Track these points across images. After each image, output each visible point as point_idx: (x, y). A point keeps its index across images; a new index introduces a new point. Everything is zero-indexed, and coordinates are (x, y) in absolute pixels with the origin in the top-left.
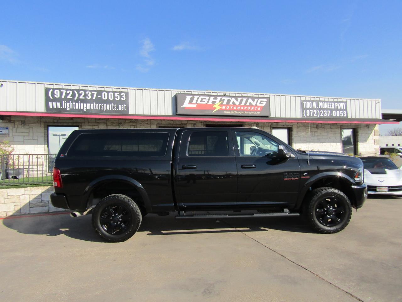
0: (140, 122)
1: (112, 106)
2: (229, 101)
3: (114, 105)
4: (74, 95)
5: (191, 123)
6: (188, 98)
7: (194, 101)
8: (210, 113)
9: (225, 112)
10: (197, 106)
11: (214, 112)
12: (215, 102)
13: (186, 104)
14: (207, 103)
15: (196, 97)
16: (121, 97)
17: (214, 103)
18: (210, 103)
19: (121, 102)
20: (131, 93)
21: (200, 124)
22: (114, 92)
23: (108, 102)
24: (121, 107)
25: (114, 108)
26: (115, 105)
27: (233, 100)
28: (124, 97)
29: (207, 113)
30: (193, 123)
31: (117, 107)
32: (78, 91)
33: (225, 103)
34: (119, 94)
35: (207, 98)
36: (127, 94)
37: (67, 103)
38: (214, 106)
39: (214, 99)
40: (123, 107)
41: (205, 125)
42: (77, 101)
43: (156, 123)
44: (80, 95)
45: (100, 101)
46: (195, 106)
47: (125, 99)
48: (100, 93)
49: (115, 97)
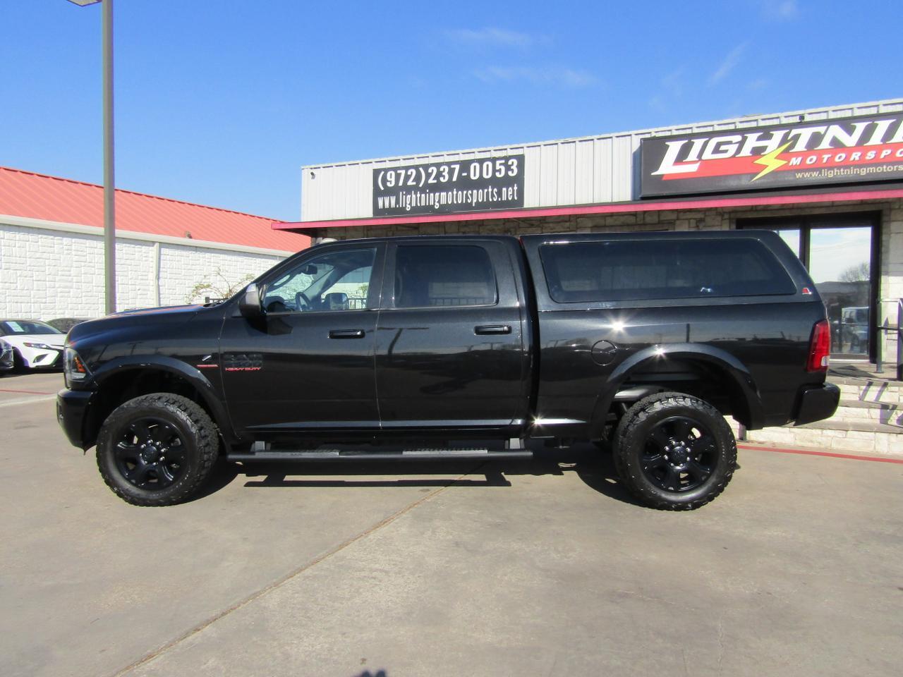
0: (551, 225)
1: (488, 193)
2: (816, 139)
3: (493, 189)
4: (418, 178)
5: (689, 220)
6: (674, 148)
7: (693, 155)
8: (745, 183)
9: (799, 176)
10: (700, 168)
11: (758, 179)
12: (764, 148)
13: (667, 167)
14: (734, 156)
15: (698, 143)
16: (508, 168)
17: (758, 152)
18: (746, 151)
19: (507, 182)
20: (531, 156)
21: (719, 218)
22: (494, 160)
23: (481, 184)
24: (508, 193)
25: (493, 196)
26: (495, 190)
27: (836, 131)
28: (514, 167)
29: (733, 184)
30: (696, 217)
31: (499, 194)
32: (426, 167)
33: (801, 146)
34: (503, 161)
35: (738, 138)
36: (521, 159)
37: (406, 195)
38: (760, 161)
39: (759, 139)
40: (510, 193)
41: (734, 221)
42: (423, 190)
43: (590, 225)
44: (428, 176)
45: (465, 183)
46: (693, 168)
47: (516, 171)
48: (465, 165)
49: (494, 171)
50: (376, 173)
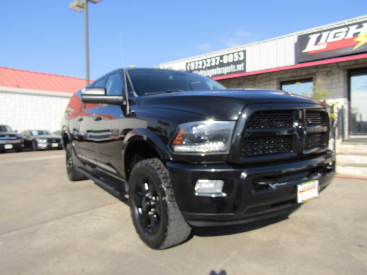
1: (231, 68)
4: (203, 65)
7: (323, 40)
8: (349, 51)
10: (327, 46)
11: (356, 48)
12: (358, 33)
13: (310, 47)
14: (343, 39)
15: (325, 35)
16: (239, 56)
17: (356, 35)
18: (350, 35)
19: (239, 62)
20: (249, 50)
21: (338, 69)
22: (233, 54)
23: (228, 64)
24: (240, 67)
25: (233, 69)
26: (234, 66)
29: (343, 52)
30: (326, 70)
31: (236, 68)
32: (206, 60)
34: (237, 54)
35: (345, 29)
36: (244, 52)
38: (356, 39)
39: (357, 28)
41: (346, 70)
42: (205, 69)
44: (207, 63)
45: (222, 65)
46: (323, 47)
47: (243, 57)
48: (222, 57)
49: (234, 58)
50: (187, 64)
